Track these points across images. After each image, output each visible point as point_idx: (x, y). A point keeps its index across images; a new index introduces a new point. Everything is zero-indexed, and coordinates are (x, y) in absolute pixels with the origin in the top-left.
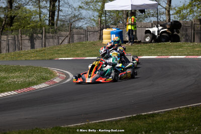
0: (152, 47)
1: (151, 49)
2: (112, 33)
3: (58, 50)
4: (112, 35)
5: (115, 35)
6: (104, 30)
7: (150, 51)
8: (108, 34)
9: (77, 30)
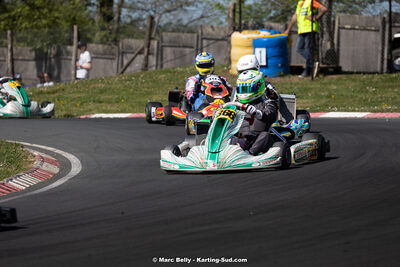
0: (370, 84)
1: (367, 92)
2: (256, 44)
3: (102, 92)
4: (258, 50)
5: (264, 50)
6: (236, 36)
7: (363, 96)
8: (248, 47)
9: (174, 34)
